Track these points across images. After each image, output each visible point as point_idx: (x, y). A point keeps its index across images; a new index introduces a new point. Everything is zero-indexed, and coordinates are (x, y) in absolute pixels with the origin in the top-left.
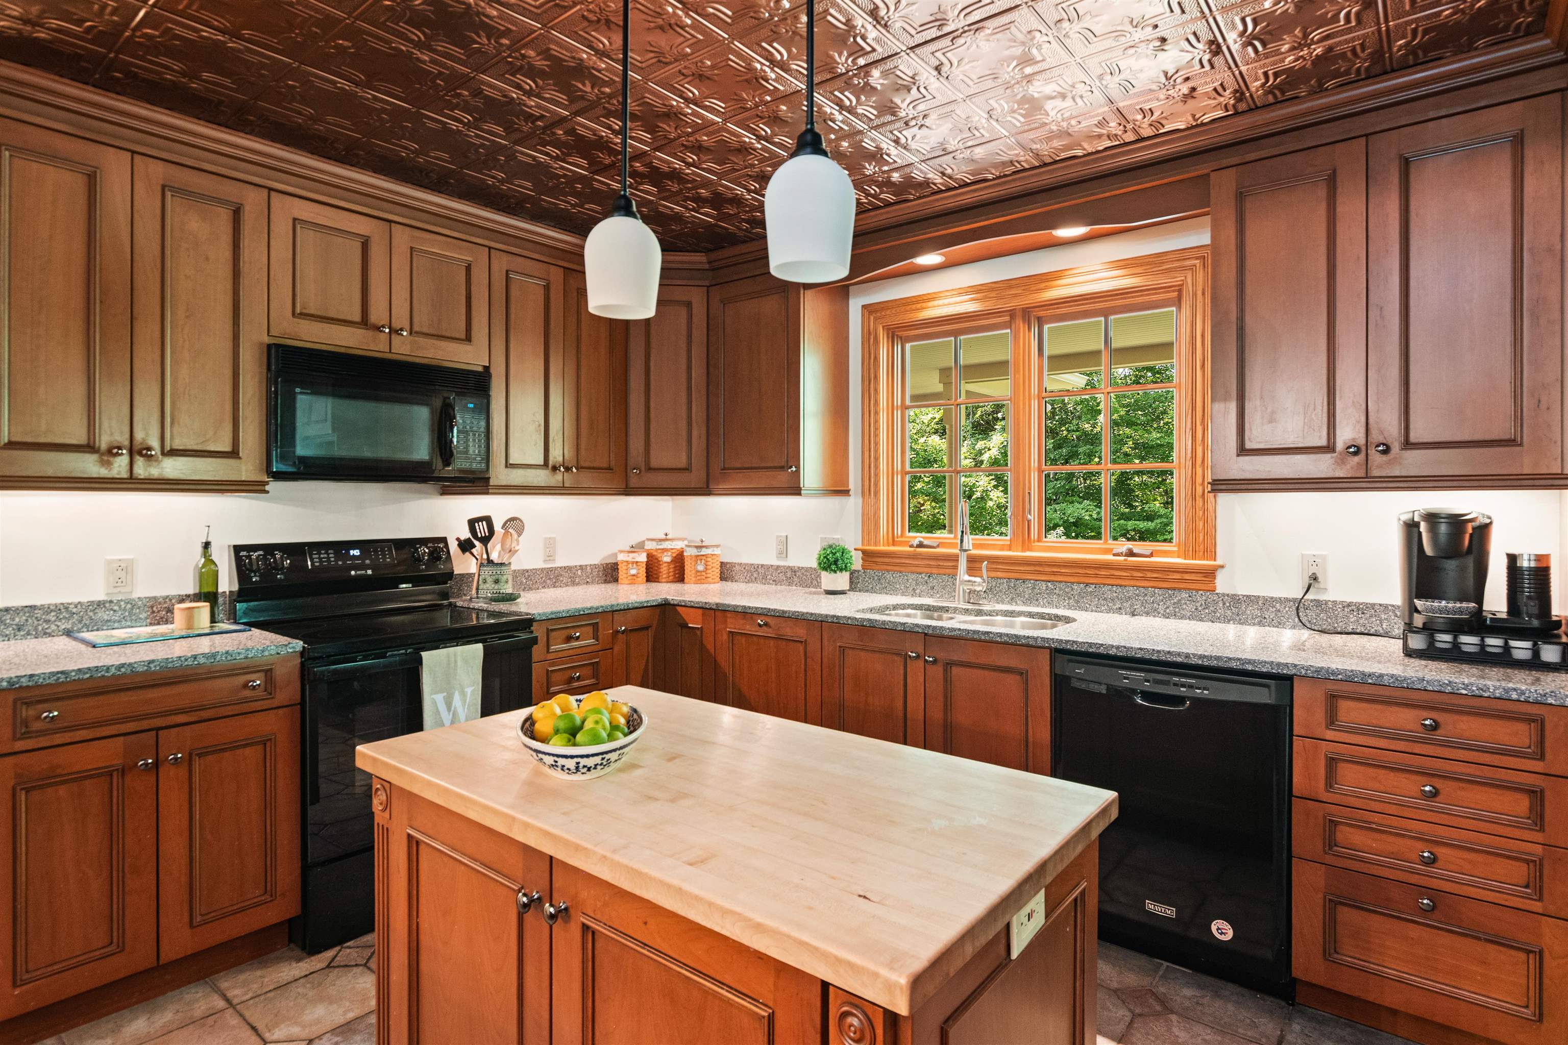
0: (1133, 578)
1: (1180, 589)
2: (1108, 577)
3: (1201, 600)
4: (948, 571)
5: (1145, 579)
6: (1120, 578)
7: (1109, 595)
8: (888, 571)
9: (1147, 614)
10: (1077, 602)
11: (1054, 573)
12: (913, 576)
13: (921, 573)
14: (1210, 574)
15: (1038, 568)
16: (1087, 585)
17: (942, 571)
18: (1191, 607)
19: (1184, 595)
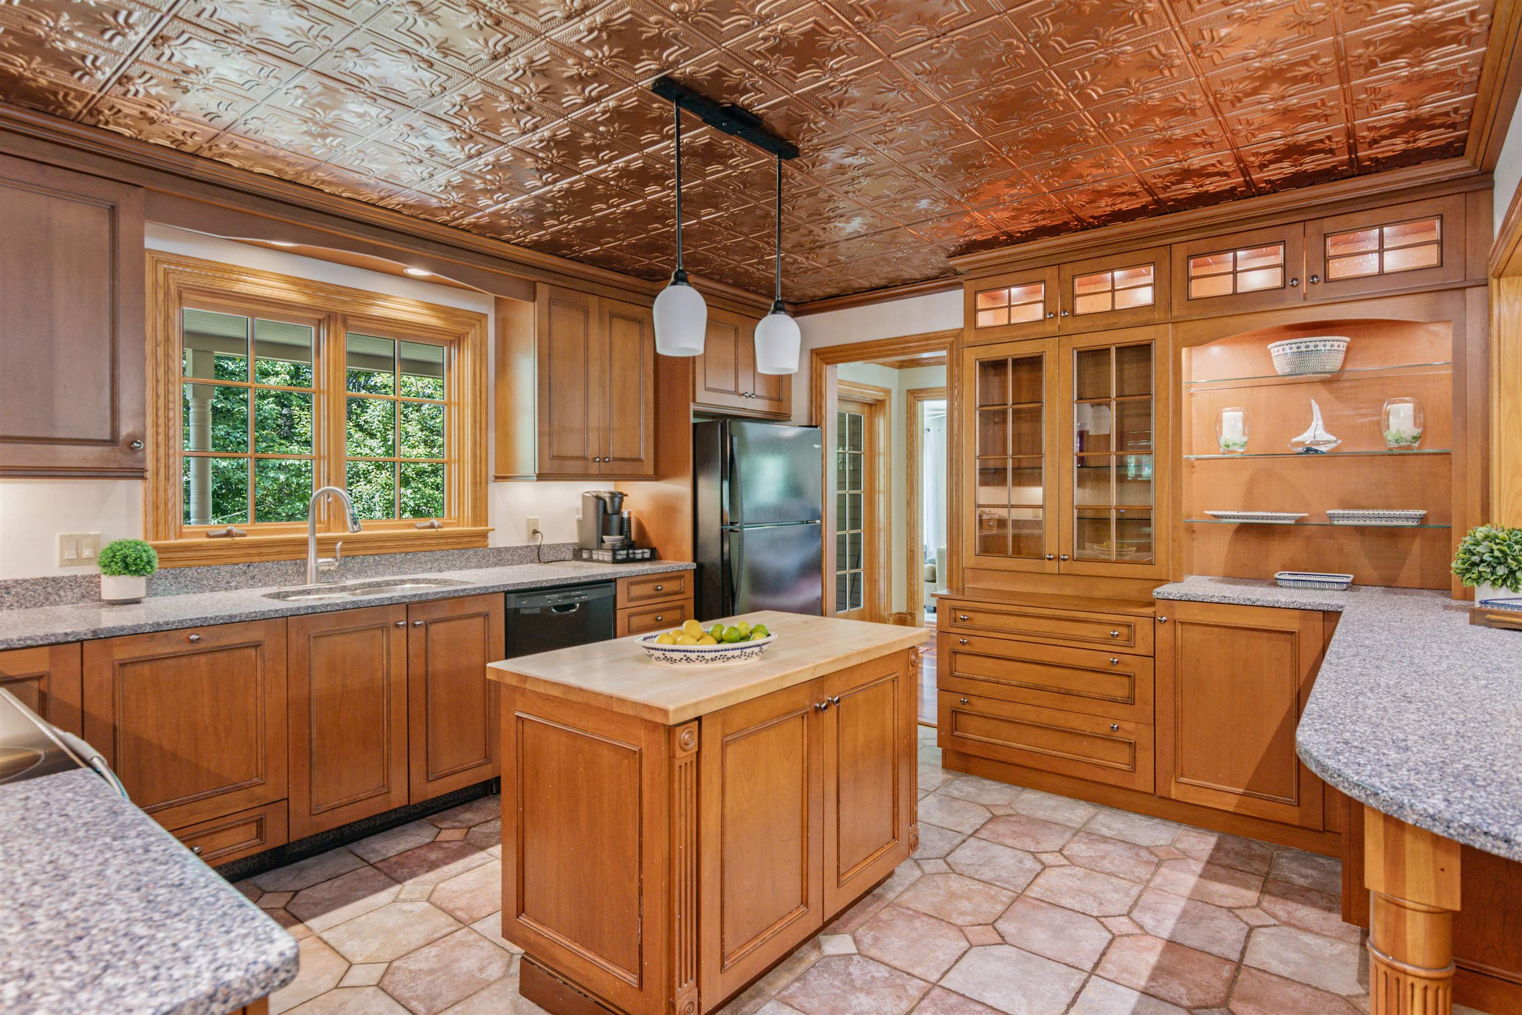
0: (439, 544)
1: (468, 548)
2: (422, 545)
3: (481, 554)
4: (272, 557)
5: (447, 544)
6: (430, 545)
7: (423, 559)
8: (190, 567)
9: (449, 569)
10: (399, 568)
11: (380, 548)
12: (227, 568)
13: (237, 564)
14: (484, 535)
15: (367, 545)
16: (407, 553)
17: (264, 558)
18: (475, 560)
19: (472, 552)
